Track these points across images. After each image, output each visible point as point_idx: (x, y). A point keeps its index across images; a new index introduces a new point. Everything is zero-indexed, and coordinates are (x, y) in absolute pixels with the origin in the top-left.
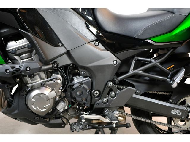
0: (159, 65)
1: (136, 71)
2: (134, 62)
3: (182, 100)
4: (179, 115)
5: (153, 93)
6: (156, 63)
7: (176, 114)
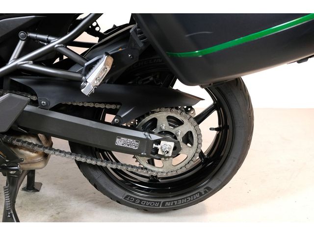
0: (61, 49)
1: (19, 62)
2: (21, 44)
3: (148, 118)
4: (134, 148)
5: (81, 104)
6: (55, 45)
7: (126, 146)
